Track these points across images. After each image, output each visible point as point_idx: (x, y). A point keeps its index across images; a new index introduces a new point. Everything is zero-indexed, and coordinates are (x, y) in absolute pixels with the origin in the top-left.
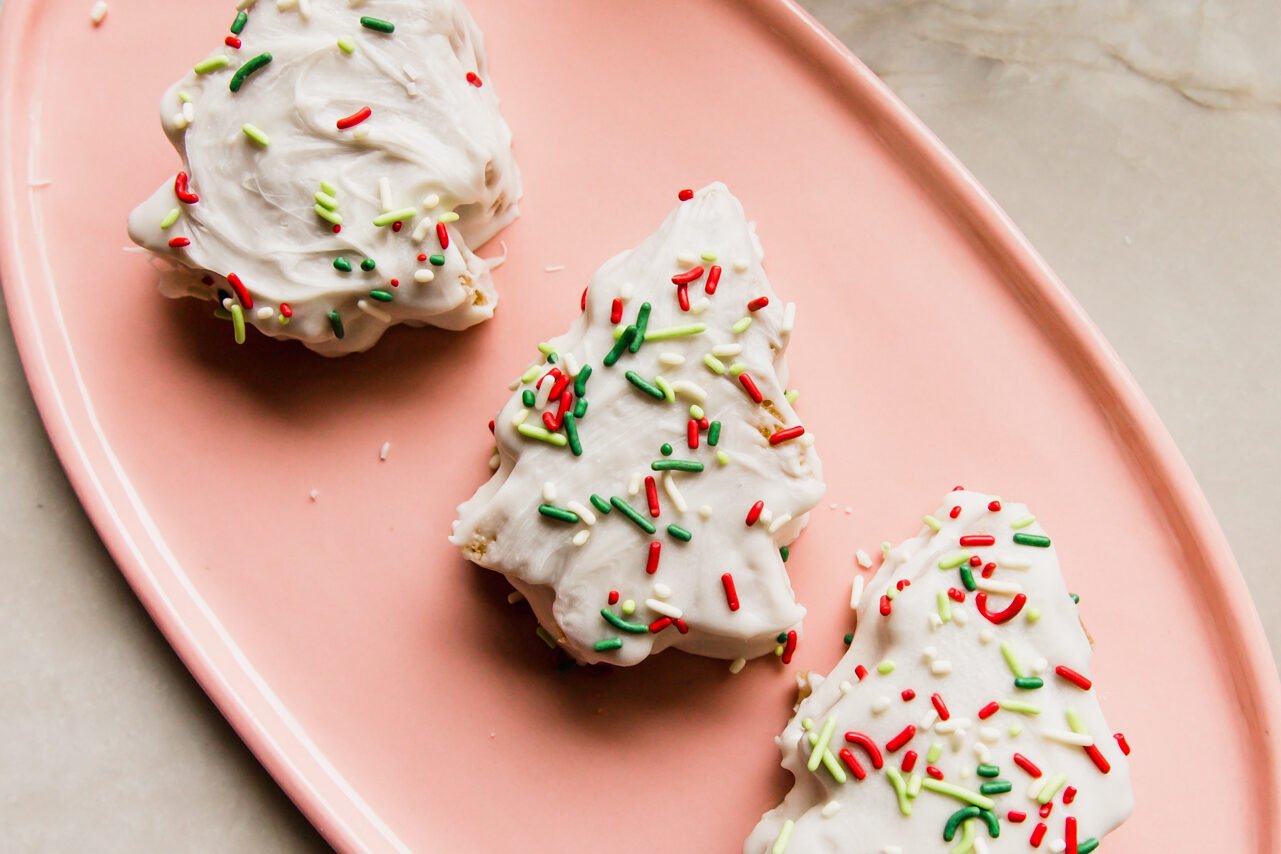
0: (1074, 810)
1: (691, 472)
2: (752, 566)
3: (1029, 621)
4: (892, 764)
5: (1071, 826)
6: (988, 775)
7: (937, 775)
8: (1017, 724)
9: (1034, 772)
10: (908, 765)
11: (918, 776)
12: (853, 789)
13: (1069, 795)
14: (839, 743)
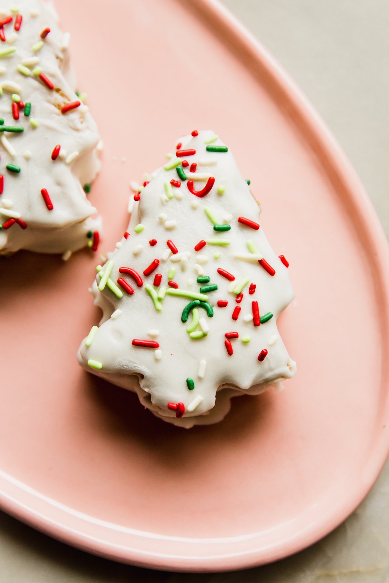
0: (256, 297)
1: (18, 133)
2: (59, 184)
3: (220, 194)
4: (148, 283)
5: (255, 306)
6: (203, 282)
7: (174, 286)
8: (217, 252)
9: (230, 278)
10: (157, 282)
11: (164, 288)
12: (127, 300)
13: (252, 289)
14: (117, 275)
